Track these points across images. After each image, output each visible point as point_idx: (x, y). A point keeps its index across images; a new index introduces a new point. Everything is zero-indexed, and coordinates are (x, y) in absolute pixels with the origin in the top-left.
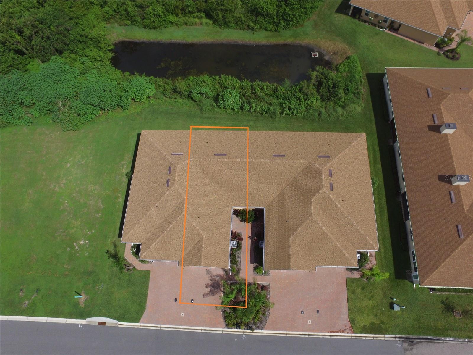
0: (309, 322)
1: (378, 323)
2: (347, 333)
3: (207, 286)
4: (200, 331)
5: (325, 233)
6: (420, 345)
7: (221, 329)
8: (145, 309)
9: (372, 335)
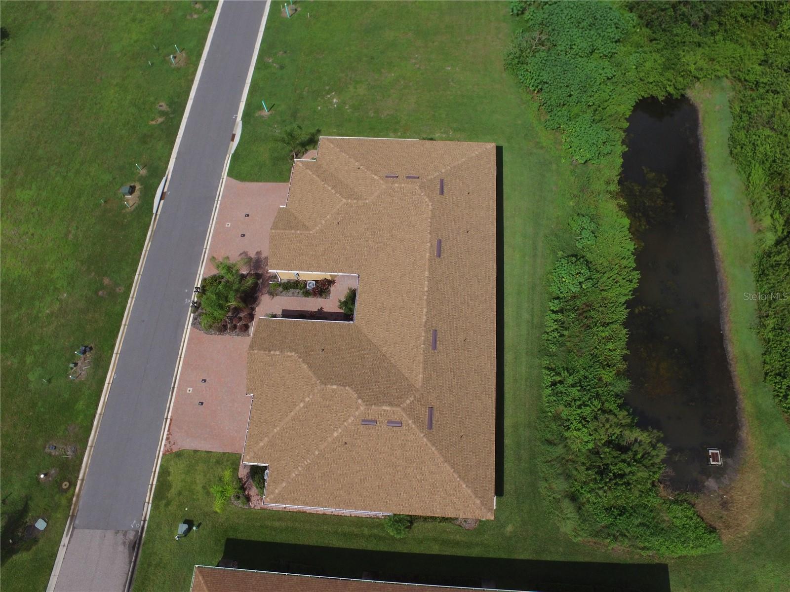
0: (190, 390)
1: (169, 496)
2: (165, 445)
3: (258, 253)
4: (205, 247)
5: (295, 408)
6: (127, 560)
7: (202, 273)
8: (242, 181)
9: (155, 483)
